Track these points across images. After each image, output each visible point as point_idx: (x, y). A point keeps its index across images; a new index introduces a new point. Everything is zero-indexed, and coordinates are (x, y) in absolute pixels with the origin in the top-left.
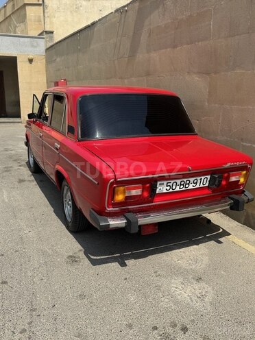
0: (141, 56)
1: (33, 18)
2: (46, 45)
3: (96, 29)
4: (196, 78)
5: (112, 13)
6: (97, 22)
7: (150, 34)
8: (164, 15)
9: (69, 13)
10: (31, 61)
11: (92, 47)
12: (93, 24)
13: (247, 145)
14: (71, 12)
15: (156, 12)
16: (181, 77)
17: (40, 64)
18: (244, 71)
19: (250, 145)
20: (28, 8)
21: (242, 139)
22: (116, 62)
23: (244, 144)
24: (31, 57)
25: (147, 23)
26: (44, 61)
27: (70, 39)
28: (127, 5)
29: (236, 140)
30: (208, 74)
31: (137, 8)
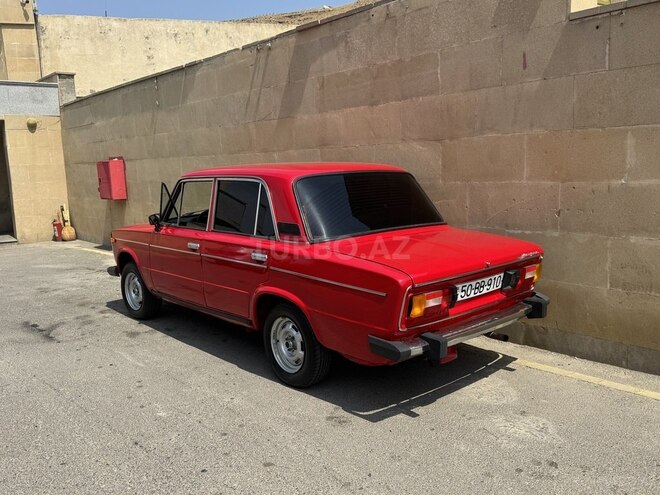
0: (305, 118)
1: (17, 49)
2: (60, 99)
3: (198, 73)
4: (417, 147)
5: (237, 49)
6: (200, 62)
7: (322, 86)
8: (348, 58)
9: (87, 41)
10: (32, 127)
11: (189, 103)
12: (192, 66)
13: (516, 232)
14: (92, 39)
15: (333, 53)
16: (390, 146)
17: (52, 132)
18: (499, 135)
19: (520, 232)
20: (6, 32)
21: (507, 226)
22: (252, 126)
23: (511, 231)
24: (32, 120)
25: (314, 68)
26: (59, 126)
27: (132, 89)
28: (271, 40)
29: (497, 227)
30: (438, 140)
31: (292, 46)
